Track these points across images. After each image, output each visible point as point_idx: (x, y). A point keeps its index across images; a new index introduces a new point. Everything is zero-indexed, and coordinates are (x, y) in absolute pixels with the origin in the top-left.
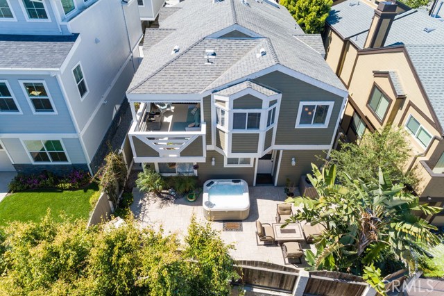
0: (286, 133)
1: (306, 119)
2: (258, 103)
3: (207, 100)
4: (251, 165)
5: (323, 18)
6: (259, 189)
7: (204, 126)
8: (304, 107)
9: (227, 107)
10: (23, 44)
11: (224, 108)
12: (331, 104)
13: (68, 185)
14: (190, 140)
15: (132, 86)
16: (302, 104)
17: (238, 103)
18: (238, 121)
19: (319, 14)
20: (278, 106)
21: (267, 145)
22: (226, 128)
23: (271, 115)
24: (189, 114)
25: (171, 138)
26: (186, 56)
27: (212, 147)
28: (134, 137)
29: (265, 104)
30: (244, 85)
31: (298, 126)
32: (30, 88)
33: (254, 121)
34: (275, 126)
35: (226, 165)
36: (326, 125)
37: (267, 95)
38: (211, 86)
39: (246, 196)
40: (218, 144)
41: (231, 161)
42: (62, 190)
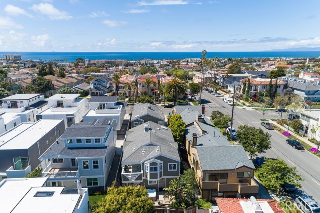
0: (166, 173)
1: (171, 168)
2: (157, 164)
3: (143, 164)
4: (157, 184)
5: (183, 134)
6: (160, 193)
7: (142, 171)
8: (170, 165)
9: (148, 166)
10: (93, 150)
11: (148, 165)
12: (177, 164)
13: (98, 193)
14: (139, 175)
15: (123, 161)
16: (169, 164)
17: (151, 164)
18: (152, 169)
19: (181, 132)
20: (162, 165)
21: (161, 176)
22: (148, 172)
23: (161, 167)
24: (138, 168)
25: (132, 175)
26: (137, 152)
27: (145, 178)
28: (123, 175)
29: (159, 164)
30: (153, 160)
31: (169, 170)
32: (94, 162)
33: (156, 169)
34: (162, 170)
35: (149, 184)
36: (177, 170)
37: (159, 162)
38: (144, 160)
39: (155, 193)
40: (147, 177)
41: (151, 182)
42: (96, 195)
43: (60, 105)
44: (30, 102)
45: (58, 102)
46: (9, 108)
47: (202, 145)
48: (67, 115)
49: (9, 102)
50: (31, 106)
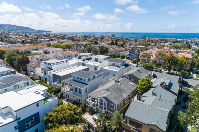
0: (109, 109)
1: (111, 107)
2: (103, 101)
3: (98, 99)
12: (115, 106)
13: (79, 106)
16: (110, 104)
17: (100, 100)
18: (100, 103)
21: (105, 109)
23: (105, 104)
26: (99, 91)
28: (87, 101)
30: (102, 98)
34: (106, 106)
35: (100, 111)
38: (99, 97)
43: (96, 60)
44: (86, 57)
45: (96, 59)
46: (78, 58)
47: (143, 101)
48: (95, 66)
49: (79, 56)
50: (86, 59)
